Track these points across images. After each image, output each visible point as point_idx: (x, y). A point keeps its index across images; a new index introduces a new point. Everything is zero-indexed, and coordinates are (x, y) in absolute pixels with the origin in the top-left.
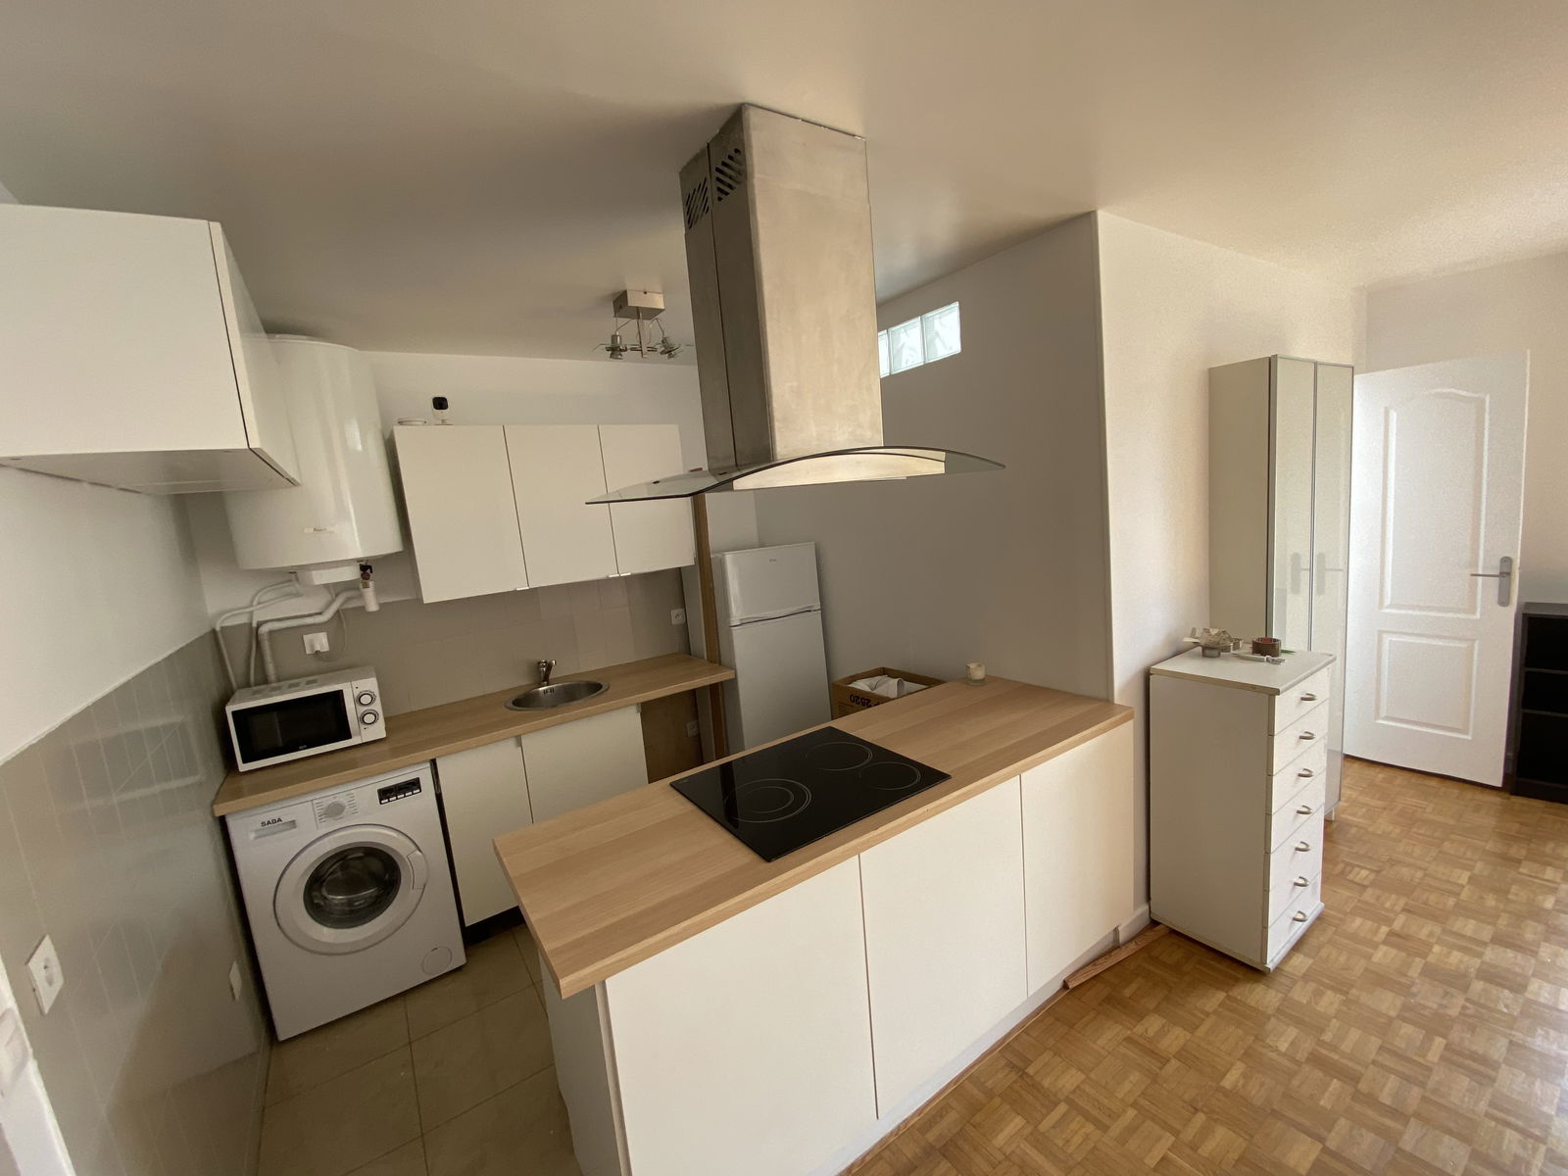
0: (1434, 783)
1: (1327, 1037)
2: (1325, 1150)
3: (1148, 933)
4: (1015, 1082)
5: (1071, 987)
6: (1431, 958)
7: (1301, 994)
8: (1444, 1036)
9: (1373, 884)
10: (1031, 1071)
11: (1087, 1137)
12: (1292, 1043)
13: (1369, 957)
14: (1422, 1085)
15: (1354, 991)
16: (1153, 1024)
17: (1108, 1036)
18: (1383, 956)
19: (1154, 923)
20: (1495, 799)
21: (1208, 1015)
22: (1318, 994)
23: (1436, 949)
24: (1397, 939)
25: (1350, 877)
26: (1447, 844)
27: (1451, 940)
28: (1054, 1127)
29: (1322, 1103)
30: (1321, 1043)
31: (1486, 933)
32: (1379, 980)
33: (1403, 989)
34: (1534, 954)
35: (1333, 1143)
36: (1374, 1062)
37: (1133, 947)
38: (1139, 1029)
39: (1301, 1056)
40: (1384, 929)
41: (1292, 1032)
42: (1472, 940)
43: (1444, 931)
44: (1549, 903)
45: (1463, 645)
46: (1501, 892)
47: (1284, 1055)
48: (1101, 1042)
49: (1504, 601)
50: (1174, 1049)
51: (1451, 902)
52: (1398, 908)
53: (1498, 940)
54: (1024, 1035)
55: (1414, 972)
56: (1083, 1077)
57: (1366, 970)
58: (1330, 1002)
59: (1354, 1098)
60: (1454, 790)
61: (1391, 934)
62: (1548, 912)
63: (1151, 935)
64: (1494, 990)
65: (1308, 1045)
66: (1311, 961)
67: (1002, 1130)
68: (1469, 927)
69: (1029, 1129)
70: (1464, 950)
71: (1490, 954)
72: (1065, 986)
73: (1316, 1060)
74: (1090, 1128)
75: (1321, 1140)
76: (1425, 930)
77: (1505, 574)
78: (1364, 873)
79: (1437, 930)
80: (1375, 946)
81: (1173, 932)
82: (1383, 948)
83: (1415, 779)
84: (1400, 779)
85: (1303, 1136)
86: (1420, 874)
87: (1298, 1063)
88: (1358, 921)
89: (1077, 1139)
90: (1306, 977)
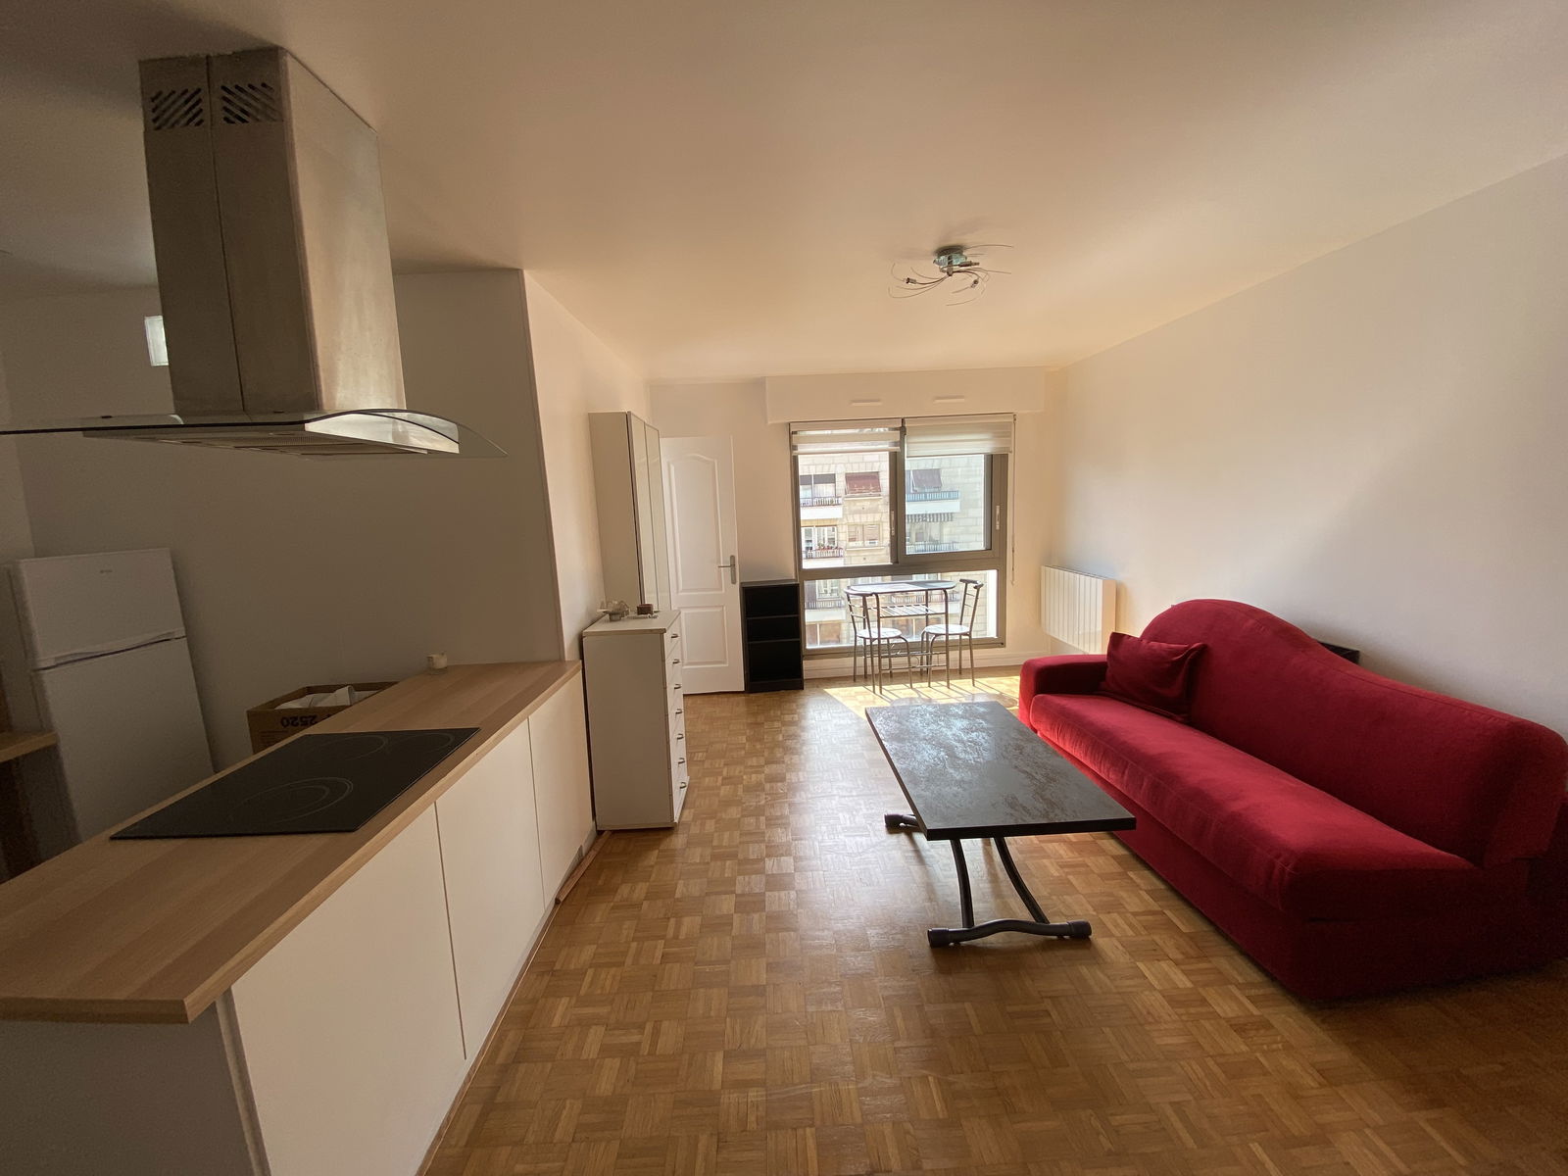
0: (715, 698)
1: (715, 843)
2: (737, 896)
3: (600, 840)
4: (550, 981)
5: (562, 900)
6: (744, 782)
7: (695, 830)
8: (763, 815)
9: (707, 758)
10: (558, 967)
11: (614, 977)
12: (701, 856)
13: (718, 795)
14: (764, 841)
15: (719, 815)
16: (624, 890)
17: (599, 914)
18: (725, 791)
19: (600, 833)
20: (742, 698)
21: (652, 866)
22: (703, 825)
23: (745, 777)
24: (727, 780)
25: (695, 759)
26: (731, 727)
27: (749, 770)
28: (590, 987)
29: (726, 875)
30: (713, 848)
31: (762, 761)
32: (727, 803)
33: (739, 803)
34: (783, 762)
35: (739, 892)
36: (740, 843)
37: (593, 853)
38: (618, 898)
39: (708, 859)
40: (720, 778)
41: (699, 850)
42: (757, 767)
43: (746, 767)
44: (781, 738)
45: (719, 610)
46: (761, 740)
47: (700, 863)
48: (598, 919)
49: (734, 582)
50: (643, 896)
51: (743, 752)
52: (722, 766)
53: (768, 763)
54: (542, 950)
55: (740, 792)
56: (595, 946)
57: (719, 801)
58: (710, 826)
59: (739, 864)
60: (724, 699)
61: (724, 779)
62: (782, 742)
63: (602, 840)
64: (774, 784)
65: (708, 851)
66: (692, 810)
67: (555, 1015)
68: (754, 761)
69: (574, 999)
70: (756, 772)
71: (767, 770)
72: (557, 901)
73: (715, 857)
74: (613, 970)
75: (733, 892)
76: (737, 770)
77: (733, 566)
78: (700, 754)
79: (742, 768)
80: (719, 788)
81: (614, 832)
82: (723, 788)
83: (706, 698)
84: (699, 700)
85: (724, 897)
86: (725, 745)
87: (708, 863)
88: (707, 780)
89: (608, 983)
90: (694, 820)
